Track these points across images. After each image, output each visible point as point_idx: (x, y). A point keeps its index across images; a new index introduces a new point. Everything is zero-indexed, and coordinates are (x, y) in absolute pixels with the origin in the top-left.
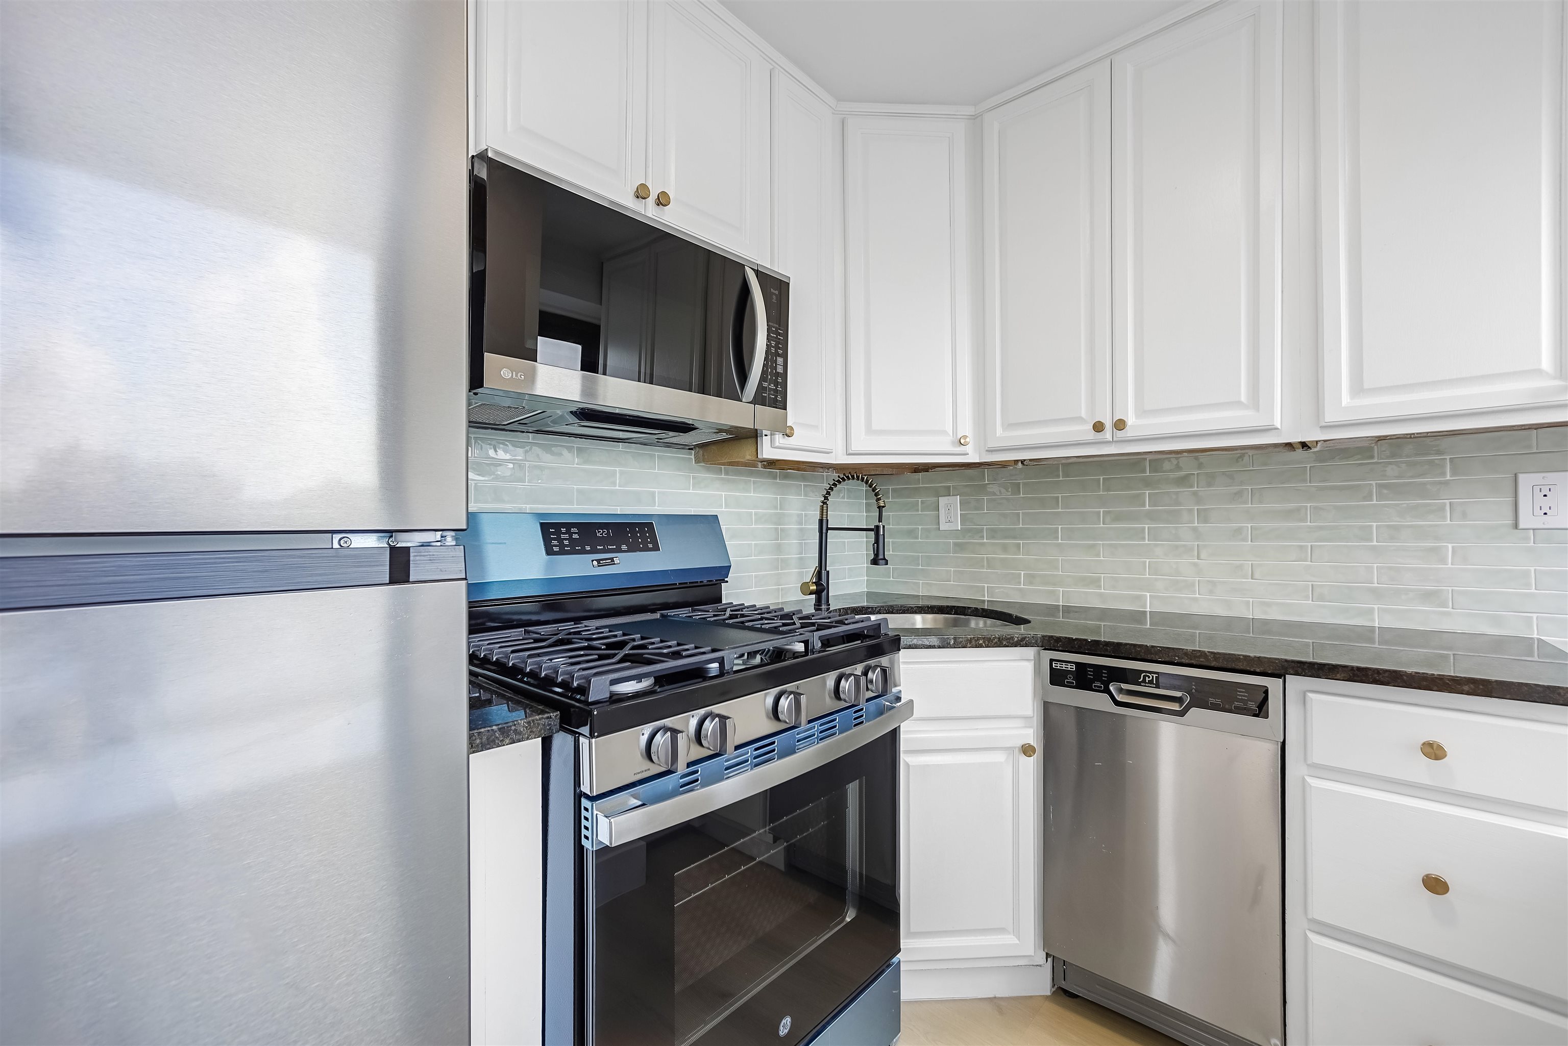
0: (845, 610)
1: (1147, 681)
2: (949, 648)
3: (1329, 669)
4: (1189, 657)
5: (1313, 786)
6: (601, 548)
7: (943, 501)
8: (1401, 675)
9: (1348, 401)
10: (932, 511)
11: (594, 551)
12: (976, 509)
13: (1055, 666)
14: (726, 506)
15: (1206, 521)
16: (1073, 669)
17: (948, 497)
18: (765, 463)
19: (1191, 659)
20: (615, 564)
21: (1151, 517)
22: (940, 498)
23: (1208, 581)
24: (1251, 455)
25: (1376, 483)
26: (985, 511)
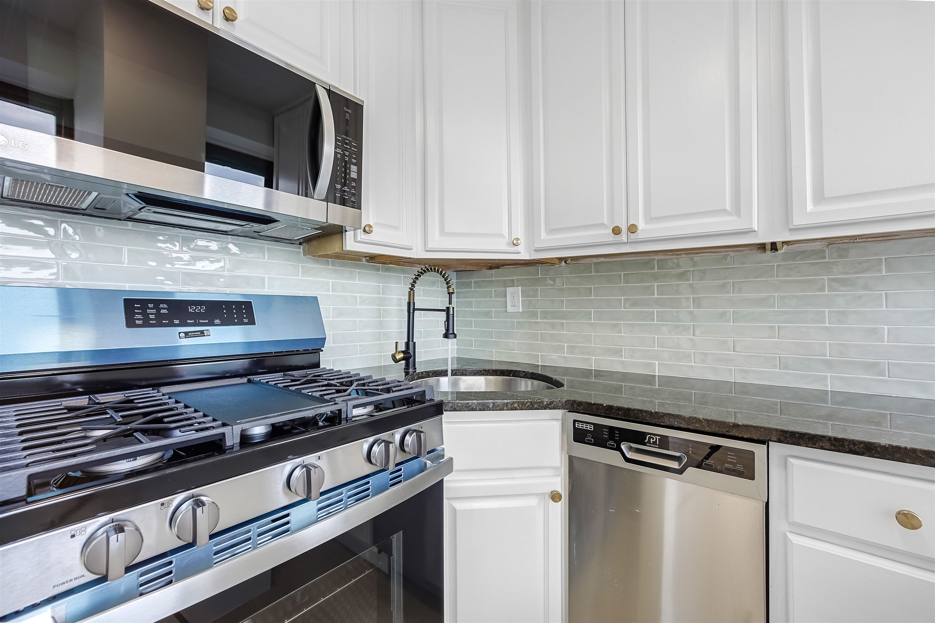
0: (427, 373)
1: (652, 442)
2: (488, 410)
3: (809, 438)
4: (687, 422)
5: (794, 543)
6: (191, 321)
7: (509, 290)
8: (875, 446)
9: (812, 207)
10: (501, 298)
11: (183, 324)
12: (533, 296)
13: (577, 426)
14: (333, 291)
15: (699, 307)
16: (592, 429)
17: (513, 288)
18: (368, 258)
19: (688, 425)
20: (204, 336)
21: (659, 303)
22: (507, 288)
23: (701, 353)
24: (732, 256)
25: (828, 278)
26: (539, 298)
